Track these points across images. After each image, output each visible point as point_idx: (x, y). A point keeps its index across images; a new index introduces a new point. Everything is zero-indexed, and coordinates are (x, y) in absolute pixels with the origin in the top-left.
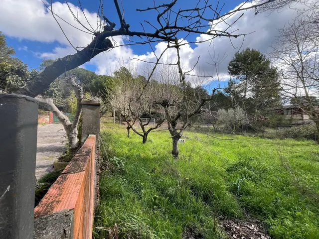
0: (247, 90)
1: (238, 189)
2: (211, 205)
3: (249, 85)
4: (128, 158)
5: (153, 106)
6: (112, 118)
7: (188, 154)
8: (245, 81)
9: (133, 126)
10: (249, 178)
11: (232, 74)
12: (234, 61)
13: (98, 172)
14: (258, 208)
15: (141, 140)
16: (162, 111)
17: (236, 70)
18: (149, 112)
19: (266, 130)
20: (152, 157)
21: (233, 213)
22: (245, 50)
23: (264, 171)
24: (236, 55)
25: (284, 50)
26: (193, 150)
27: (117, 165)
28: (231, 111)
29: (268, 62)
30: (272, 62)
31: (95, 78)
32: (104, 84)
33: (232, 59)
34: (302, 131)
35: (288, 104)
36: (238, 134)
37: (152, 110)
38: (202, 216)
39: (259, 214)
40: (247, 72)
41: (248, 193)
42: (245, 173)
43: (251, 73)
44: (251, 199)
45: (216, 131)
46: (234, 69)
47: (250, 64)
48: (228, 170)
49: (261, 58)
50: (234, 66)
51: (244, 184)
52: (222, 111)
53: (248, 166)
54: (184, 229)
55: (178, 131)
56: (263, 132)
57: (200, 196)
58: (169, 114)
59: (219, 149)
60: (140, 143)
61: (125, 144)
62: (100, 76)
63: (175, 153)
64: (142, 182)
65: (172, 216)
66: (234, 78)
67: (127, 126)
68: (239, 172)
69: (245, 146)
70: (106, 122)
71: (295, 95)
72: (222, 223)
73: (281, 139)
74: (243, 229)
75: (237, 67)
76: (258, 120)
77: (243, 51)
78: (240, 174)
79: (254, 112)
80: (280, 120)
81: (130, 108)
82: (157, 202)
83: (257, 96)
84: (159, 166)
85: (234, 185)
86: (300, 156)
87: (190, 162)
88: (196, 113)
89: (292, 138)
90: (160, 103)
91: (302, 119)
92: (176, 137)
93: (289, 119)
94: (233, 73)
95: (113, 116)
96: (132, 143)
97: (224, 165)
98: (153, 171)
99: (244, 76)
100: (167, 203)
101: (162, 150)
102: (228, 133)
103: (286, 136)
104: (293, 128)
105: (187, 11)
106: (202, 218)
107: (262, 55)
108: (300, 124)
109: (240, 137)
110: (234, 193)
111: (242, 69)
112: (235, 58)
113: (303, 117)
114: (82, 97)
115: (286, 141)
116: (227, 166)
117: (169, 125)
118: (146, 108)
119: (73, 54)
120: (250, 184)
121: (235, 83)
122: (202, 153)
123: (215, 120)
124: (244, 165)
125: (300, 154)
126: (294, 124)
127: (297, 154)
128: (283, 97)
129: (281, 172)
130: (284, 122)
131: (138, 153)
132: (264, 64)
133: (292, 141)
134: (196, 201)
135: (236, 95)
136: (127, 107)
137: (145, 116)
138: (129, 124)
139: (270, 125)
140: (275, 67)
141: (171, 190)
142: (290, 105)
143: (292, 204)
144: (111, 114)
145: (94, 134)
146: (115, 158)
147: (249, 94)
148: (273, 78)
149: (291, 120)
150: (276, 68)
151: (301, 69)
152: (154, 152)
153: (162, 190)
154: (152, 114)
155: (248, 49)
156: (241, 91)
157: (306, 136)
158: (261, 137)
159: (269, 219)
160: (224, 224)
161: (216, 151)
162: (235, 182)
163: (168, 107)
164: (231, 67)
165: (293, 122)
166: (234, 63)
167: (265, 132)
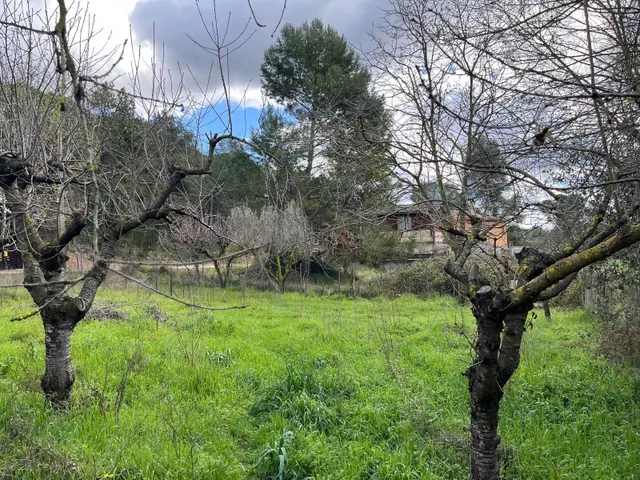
0: (316, 153)
1: (281, 466)
3: (318, 136)
7: (115, 377)
8: (307, 122)
10: (310, 426)
11: (274, 94)
12: (280, 51)
17: (286, 82)
19: (359, 274)
22: (310, 25)
23: (348, 394)
24: (286, 33)
25: (398, 52)
26: (135, 362)
28: (269, 213)
29: (365, 77)
30: (373, 79)
33: (274, 43)
34: (432, 273)
35: (406, 202)
36: (292, 290)
40: (315, 94)
42: (302, 409)
43: (323, 99)
45: (222, 282)
46: (280, 80)
47: (323, 71)
48: (255, 412)
49: (348, 61)
50: (279, 67)
51: (297, 444)
52: (241, 213)
53: (309, 387)
55: (74, 292)
56: (352, 278)
58: (31, 218)
59: (232, 344)
63: (56, 386)
66: (278, 105)
68: (286, 410)
69: (304, 328)
71: (417, 178)
73: (391, 298)
75: (289, 73)
76: (339, 246)
77: (305, 26)
78: (289, 416)
79: (330, 220)
80: (390, 244)
83: (338, 169)
85: (271, 454)
86: (426, 339)
88: (149, 216)
89: (412, 292)
91: (433, 242)
92: (61, 317)
93: (407, 243)
94: (276, 89)
99: (307, 106)
102: (262, 289)
103: (398, 288)
104: (414, 265)
107: (352, 54)
108: (428, 256)
111: (301, 82)
112: (283, 41)
113: (434, 238)
115: (400, 301)
116: (252, 400)
120: (313, 440)
121: (282, 125)
122: (172, 365)
123: (222, 245)
124: (298, 388)
126: (417, 256)
127: (418, 336)
128: (394, 181)
130: (397, 249)
132: (355, 80)
133: (409, 302)
135: (285, 162)
139: (368, 259)
140: (380, 94)
142: (410, 202)
147: (321, 166)
148: (375, 124)
149: (412, 244)
150: (383, 97)
155: (318, 24)
156: (300, 153)
157: (438, 287)
158: (348, 294)
161: (220, 353)
162: (272, 446)
163: (23, 186)
164: (273, 70)
165: (416, 251)
166: (281, 57)
167: (357, 279)
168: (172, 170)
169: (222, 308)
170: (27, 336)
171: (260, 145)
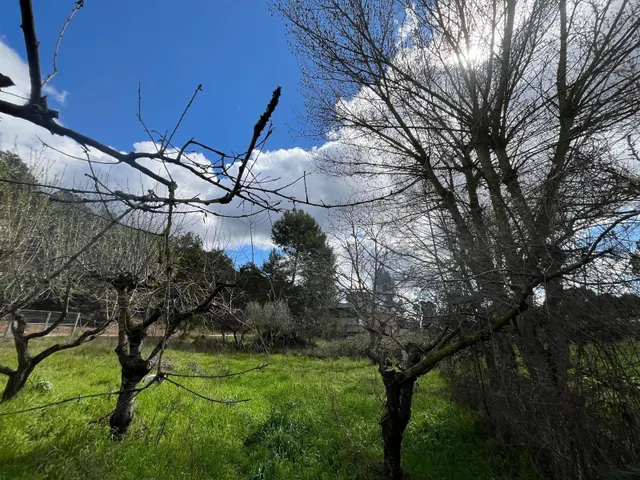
0: (297, 273)
7: (160, 414)
8: (294, 258)
10: (283, 455)
11: (277, 243)
12: (282, 222)
17: (283, 237)
18: (65, 298)
19: (318, 343)
22: (298, 212)
26: (175, 403)
28: (269, 307)
29: (324, 237)
33: (280, 219)
34: (358, 344)
35: (344, 302)
36: (276, 353)
40: (298, 244)
42: (278, 442)
43: (302, 247)
45: (236, 348)
46: (281, 235)
48: (248, 443)
49: (316, 229)
50: (281, 231)
52: (254, 306)
53: (284, 423)
55: (145, 357)
56: (313, 345)
59: (238, 390)
63: (120, 421)
66: (279, 248)
69: (284, 378)
71: (350, 291)
73: (335, 359)
75: (286, 232)
77: (295, 212)
78: (270, 446)
79: (302, 311)
83: (308, 284)
85: (256, 479)
86: (355, 388)
88: (200, 309)
89: (347, 356)
91: (358, 326)
92: (134, 373)
93: (344, 325)
94: (278, 240)
99: (294, 250)
103: (337, 354)
104: (348, 339)
108: (355, 333)
109: (278, 357)
111: (291, 237)
112: (284, 218)
113: (358, 322)
115: (340, 361)
118: (58, 285)
121: (280, 259)
124: (278, 424)
126: (350, 333)
128: (337, 291)
132: (319, 238)
133: (345, 362)
135: (281, 277)
139: (323, 334)
140: (331, 246)
142: (345, 302)
147: (298, 279)
148: (329, 261)
149: (346, 326)
150: (332, 248)
155: (302, 212)
156: (288, 273)
157: (361, 353)
158: (310, 356)
161: (230, 397)
162: (258, 472)
164: (275, 230)
165: (349, 330)
166: (282, 225)
167: (316, 346)
168: (217, 284)
169: (235, 363)
170: (108, 382)
171: (268, 267)
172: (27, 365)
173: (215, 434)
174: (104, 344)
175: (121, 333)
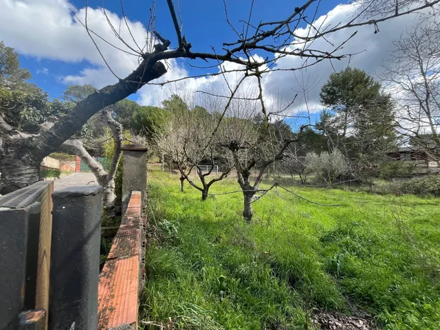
0: (348, 126)
1: (338, 268)
2: (300, 291)
3: (350, 118)
4: (182, 221)
5: (216, 149)
6: (160, 164)
7: (265, 216)
8: (344, 113)
9: (189, 176)
10: (353, 253)
11: (326, 103)
12: (329, 85)
13: (144, 243)
14: (367, 296)
15: (200, 195)
16: (229, 155)
17: (332, 98)
18: (211, 158)
19: (375, 182)
20: (216, 219)
21: (331, 303)
22: (344, 70)
23: (374, 242)
24: (331, 77)
25: (401, 69)
26: (272, 211)
27: (168, 231)
28: (325, 155)
29: (378, 86)
30: (383, 86)
31: (137, 110)
32: (149, 118)
33: (327, 83)
34: (428, 184)
36: (335, 188)
37: (215, 154)
38: (289, 308)
39: (369, 305)
40: (347, 101)
41: (352, 274)
42: (347, 244)
43: (352, 101)
44: (357, 283)
45: (303, 183)
46: (330, 96)
47: (352, 89)
48: (322, 240)
49: (367, 81)
50: (329, 93)
51: (346, 260)
52: (312, 156)
53: (350, 235)
54: (263, 324)
55: (252, 185)
56: (370, 184)
57: (284, 277)
58: (239, 160)
59: (310, 209)
60: (198, 199)
61: (178, 201)
62: (144, 107)
63: (247, 215)
64: (202, 255)
65: (246, 305)
66: (329, 108)
67: (180, 175)
68: (338, 243)
69: (345, 206)
70: (152, 171)
71: (416, 133)
72: (316, 317)
73: (397, 195)
74: (347, 326)
75: (334, 93)
76: (363, 169)
77: (342, 72)
78: (340, 246)
79: (358, 157)
80: (395, 168)
81: (185, 152)
82: (224, 284)
83: (361, 133)
84: (225, 233)
85: (333, 262)
86: (426, 221)
87: (269, 228)
88: (277, 159)
89: (413, 194)
90: (227, 146)
91: (427, 167)
92: (249, 193)
93: (408, 167)
95: (160, 162)
96: (186, 199)
97: (317, 232)
98: (217, 240)
99: (343, 106)
100: (239, 287)
101: (228, 210)
102: (321, 187)
103: (404, 191)
104: (414, 179)
105: (271, 24)
106: (288, 309)
107: (369, 77)
108: (424, 174)
109: (337, 191)
110: (332, 273)
111: (340, 96)
112: (330, 81)
113: (428, 164)
114: (121, 138)
115: (405, 198)
116: (321, 235)
117: (239, 176)
118: (207, 152)
119: (114, 84)
120: (355, 260)
121: (330, 117)
123: (303, 168)
124: (345, 233)
125: (426, 218)
126: (415, 175)
127: (422, 218)
129: (399, 245)
130: (400, 170)
131: (195, 215)
132: (371, 89)
133: (412, 199)
134: (279, 284)
135: (332, 133)
136: (180, 149)
137: (205, 162)
138: (182, 173)
139: (381, 175)
140: (388, 93)
141: (243, 268)
142: (409, 146)
143: (417, 291)
144: (158, 160)
145: (139, 190)
146: (166, 222)
147: (350, 132)
148: (385, 108)
149: (410, 168)
150: (389, 95)
151: (425, 96)
152: (218, 213)
153: (231, 268)
154: (215, 159)
155: (349, 69)
157: (433, 192)
158: (368, 192)
159: (385, 313)
160: (320, 319)
161: (305, 212)
162: (333, 258)
163: (237, 150)
164: (324, 94)
165: (414, 172)
166: (329, 88)
167: (374, 185)
168: (286, 141)
169: (305, 193)
171: (319, 126)
172: (207, 187)
173: (299, 231)
174: (231, 180)
175: (238, 173)
